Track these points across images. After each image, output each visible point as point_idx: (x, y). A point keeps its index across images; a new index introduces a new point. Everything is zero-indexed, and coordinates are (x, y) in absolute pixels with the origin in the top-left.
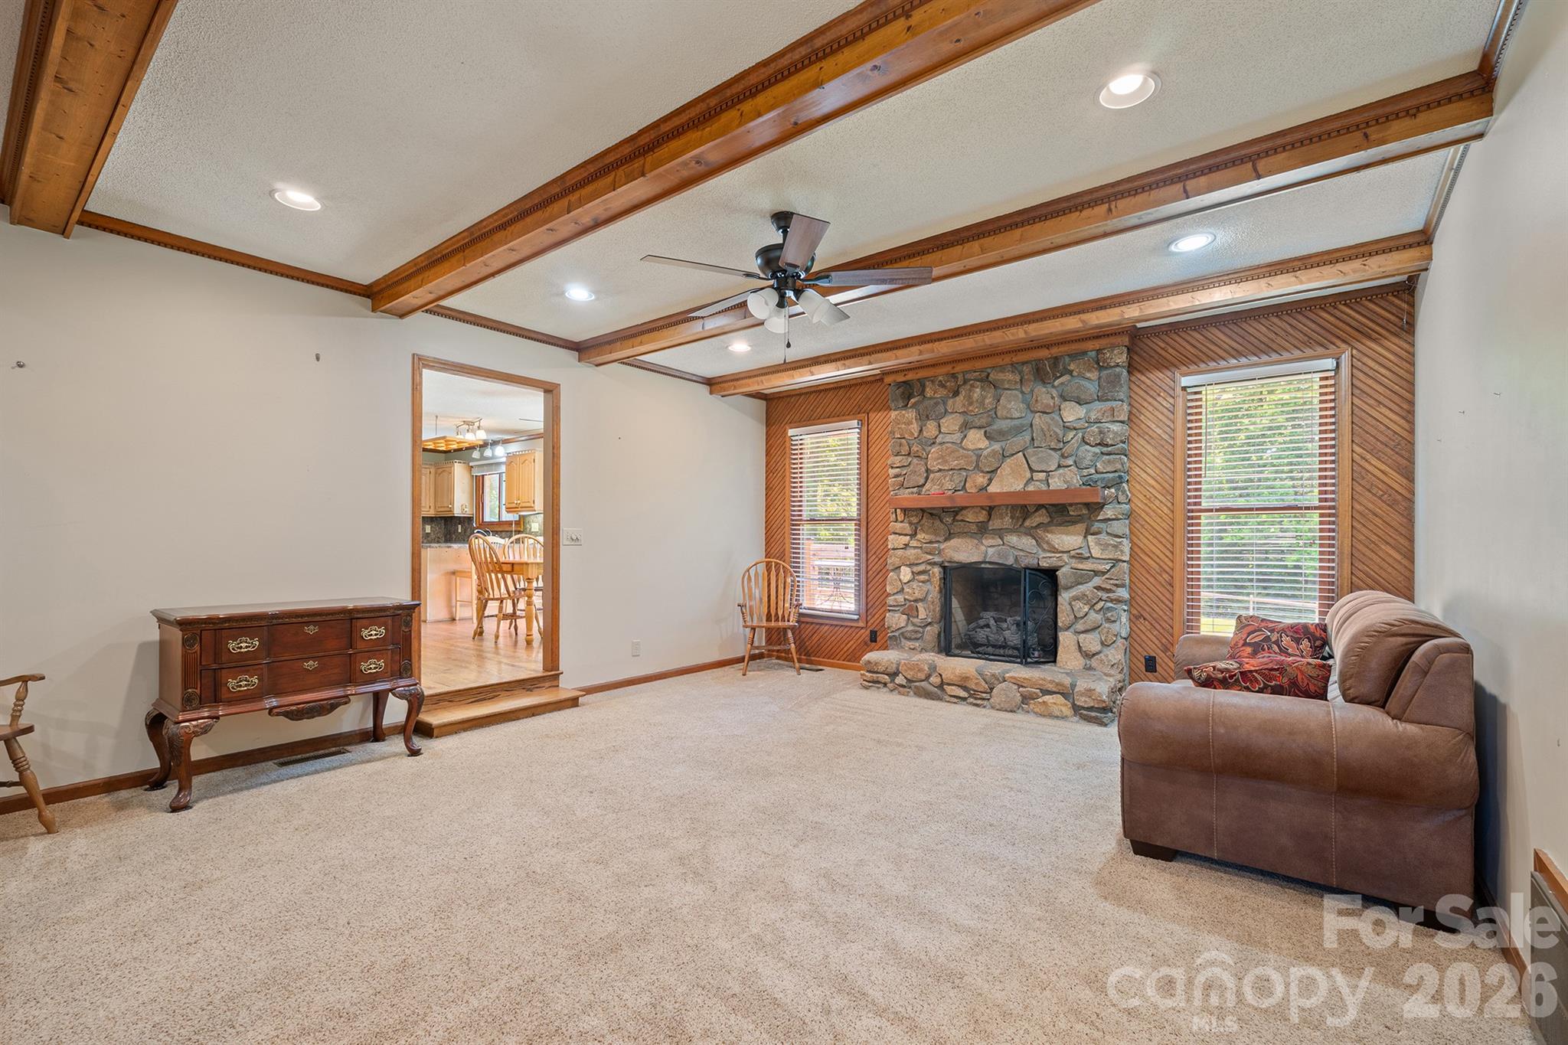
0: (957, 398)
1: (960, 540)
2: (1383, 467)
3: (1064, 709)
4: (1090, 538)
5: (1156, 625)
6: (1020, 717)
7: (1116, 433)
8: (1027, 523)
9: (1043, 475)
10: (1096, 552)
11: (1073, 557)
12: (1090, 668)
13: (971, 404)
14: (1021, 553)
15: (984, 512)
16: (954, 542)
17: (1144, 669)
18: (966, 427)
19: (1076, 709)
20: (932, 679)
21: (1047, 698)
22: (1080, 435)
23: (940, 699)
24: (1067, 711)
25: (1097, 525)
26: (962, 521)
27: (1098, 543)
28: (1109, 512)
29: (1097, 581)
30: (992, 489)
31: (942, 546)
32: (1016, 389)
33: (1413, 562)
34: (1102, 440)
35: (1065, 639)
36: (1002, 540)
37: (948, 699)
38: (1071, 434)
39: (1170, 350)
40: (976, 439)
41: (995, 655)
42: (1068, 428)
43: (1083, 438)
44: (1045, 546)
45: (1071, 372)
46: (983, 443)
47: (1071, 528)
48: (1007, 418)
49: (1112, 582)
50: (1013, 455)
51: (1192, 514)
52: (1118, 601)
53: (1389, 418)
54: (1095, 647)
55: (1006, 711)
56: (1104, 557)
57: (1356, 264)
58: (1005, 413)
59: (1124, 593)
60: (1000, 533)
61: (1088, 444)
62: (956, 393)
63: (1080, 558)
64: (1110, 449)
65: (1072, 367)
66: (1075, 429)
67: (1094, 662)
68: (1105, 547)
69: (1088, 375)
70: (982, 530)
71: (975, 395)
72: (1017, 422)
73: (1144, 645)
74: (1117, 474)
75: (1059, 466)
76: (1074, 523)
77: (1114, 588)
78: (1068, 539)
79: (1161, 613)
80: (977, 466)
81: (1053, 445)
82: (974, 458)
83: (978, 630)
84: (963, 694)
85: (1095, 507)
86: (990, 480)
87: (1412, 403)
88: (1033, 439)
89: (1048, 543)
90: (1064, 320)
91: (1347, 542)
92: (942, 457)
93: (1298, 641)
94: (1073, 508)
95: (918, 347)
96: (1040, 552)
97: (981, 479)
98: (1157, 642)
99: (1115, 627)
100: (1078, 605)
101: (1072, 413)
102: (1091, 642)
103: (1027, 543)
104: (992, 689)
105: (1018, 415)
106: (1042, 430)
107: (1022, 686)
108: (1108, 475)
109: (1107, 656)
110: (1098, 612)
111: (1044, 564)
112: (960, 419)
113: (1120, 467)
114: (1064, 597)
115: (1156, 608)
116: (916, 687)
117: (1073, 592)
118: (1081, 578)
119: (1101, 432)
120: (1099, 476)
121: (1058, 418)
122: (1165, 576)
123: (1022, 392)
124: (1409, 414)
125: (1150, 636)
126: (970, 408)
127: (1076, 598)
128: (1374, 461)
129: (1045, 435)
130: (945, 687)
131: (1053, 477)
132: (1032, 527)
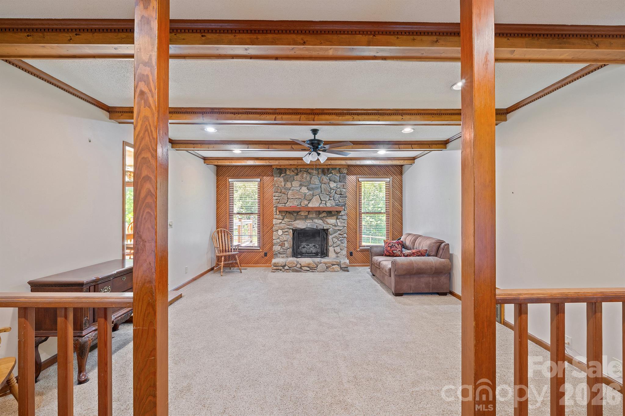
0: (298, 176)
1: (299, 221)
2: (397, 204)
3: (338, 269)
4: (337, 220)
5: (352, 243)
6: (326, 273)
7: (344, 192)
8: (320, 216)
9: (324, 202)
10: (339, 224)
11: (333, 226)
12: (338, 257)
13: (303, 178)
14: (318, 225)
15: (307, 212)
16: (297, 222)
17: (349, 255)
18: (301, 185)
19: (341, 268)
20: (297, 266)
21: (334, 266)
22: (335, 191)
23: (301, 272)
24: (339, 269)
25: (339, 217)
26: (300, 215)
27: (340, 222)
28: (342, 213)
29: (339, 232)
30: (310, 205)
31: (293, 223)
32: (316, 176)
33: (402, 225)
34: (341, 193)
35: (331, 249)
36: (312, 221)
37: (303, 271)
38: (333, 191)
39: (355, 171)
40: (304, 190)
41: (312, 256)
42: (331, 189)
43: (336, 192)
44: (326, 223)
45: (332, 173)
46: (307, 191)
47: (332, 217)
48: (314, 184)
49: (343, 232)
50: (316, 195)
51: (360, 214)
52: (345, 237)
53: (398, 193)
54: (339, 251)
55: (322, 272)
56: (341, 225)
57: (403, 161)
58: (313, 182)
59: (345, 235)
60: (312, 219)
61: (336, 194)
62: (297, 174)
63: (335, 226)
64: (343, 196)
65: (333, 172)
66: (333, 189)
67: (339, 255)
68: (341, 223)
69: (337, 175)
70: (306, 218)
71: (304, 176)
72: (316, 186)
73: (350, 249)
74: (344, 203)
75: (329, 199)
76: (333, 216)
77: (343, 234)
78: (332, 221)
79: (353, 240)
80: (305, 198)
81: (327, 193)
82: (304, 195)
83: (302, 249)
84: (308, 269)
85: (339, 212)
86: (309, 203)
87: (402, 190)
88: (321, 191)
89: (326, 222)
90: (341, 161)
91: (392, 221)
92: (293, 194)
93: (398, 245)
94: (333, 212)
95: (297, 161)
96: (324, 224)
97: (306, 202)
98: (352, 248)
99: (344, 245)
100: (334, 239)
101: (333, 185)
102: (338, 249)
103: (320, 222)
104: (317, 266)
105: (317, 184)
106: (324, 189)
107: (326, 264)
108: (342, 203)
109: (342, 253)
110: (339, 241)
111: (325, 228)
112: (299, 183)
113: (345, 201)
114: (330, 237)
115: (353, 239)
116: (292, 269)
117: (333, 236)
118: (335, 232)
119: (341, 191)
120: (340, 203)
121: (328, 186)
122: (354, 230)
123: (318, 177)
124: (401, 193)
125: (351, 246)
126: (303, 180)
127: (334, 237)
128: (396, 203)
129: (325, 190)
130: (302, 268)
131: (327, 203)
132: (322, 217)
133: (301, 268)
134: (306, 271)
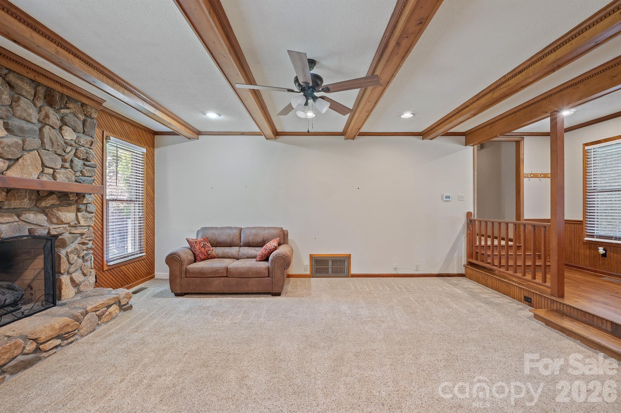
4: (79, 214)
6: (100, 330)
8: (43, 204)
9: (51, 171)
10: (81, 222)
11: (71, 226)
12: (79, 292)
14: (35, 227)
15: (3, 193)
19: (121, 307)
22: (74, 150)
25: (82, 207)
27: (83, 217)
28: (88, 199)
29: (80, 240)
32: (31, 100)
33: (154, 219)
34: (87, 157)
35: (65, 280)
36: (18, 217)
37: (46, 355)
38: (69, 148)
42: (66, 143)
43: (75, 152)
44: (54, 221)
45: (69, 109)
46: (3, 134)
47: (70, 208)
48: (22, 119)
49: (88, 238)
50: (29, 151)
51: (107, 202)
52: (90, 249)
54: (81, 279)
55: (91, 332)
56: (86, 225)
60: (17, 212)
61: (77, 157)
63: (74, 226)
64: (88, 163)
65: (69, 105)
66: (71, 146)
68: (86, 219)
69: (80, 116)
72: (30, 126)
74: (92, 178)
75: (62, 166)
76: (70, 205)
77: (89, 242)
78: (68, 215)
81: (59, 152)
85: (80, 196)
86: (10, 167)
88: (43, 143)
89: (58, 218)
91: (145, 214)
94: (70, 195)
96: (50, 225)
99: (89, 264)
100: (71, 256)
101: (69, 135)
102: (78, 277)
103: (41, 218)
106: (50, 137)
108: (87, 178)
109: (89, 281)
110: (80, 258)
111: (54, 232)
113: (94, 175)
114: (64, 253)
117: (69, 249)
118: (74, 239)
120: (84, 178)
121: (60, 134)
123: (36, 105)
127: (72, 252)
129: (53, 143)
130: (41, 347)
131: (59, 173)
132: (47, 208)
133: (38, 350)
134: (54, 350)
